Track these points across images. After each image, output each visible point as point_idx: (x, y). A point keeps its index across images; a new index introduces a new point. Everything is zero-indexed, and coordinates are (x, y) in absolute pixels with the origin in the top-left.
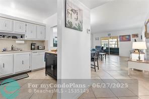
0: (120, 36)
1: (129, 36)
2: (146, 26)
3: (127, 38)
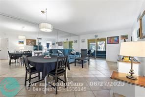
0: (108, 38)
1: (118, 37)
2: (141, 20)
3: (115, 40)
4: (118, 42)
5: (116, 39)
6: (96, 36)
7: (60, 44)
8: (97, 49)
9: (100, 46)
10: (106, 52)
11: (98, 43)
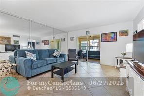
0: (102, 34)
1: (115, 33)
3: (112, 38)
4: (115, 40)
5: (112, 35)
6: (88, 33)
7: (46, 43)
8: (89, 49)
9: (93, 45)
10: (99, 52)
11: (91, 41)
